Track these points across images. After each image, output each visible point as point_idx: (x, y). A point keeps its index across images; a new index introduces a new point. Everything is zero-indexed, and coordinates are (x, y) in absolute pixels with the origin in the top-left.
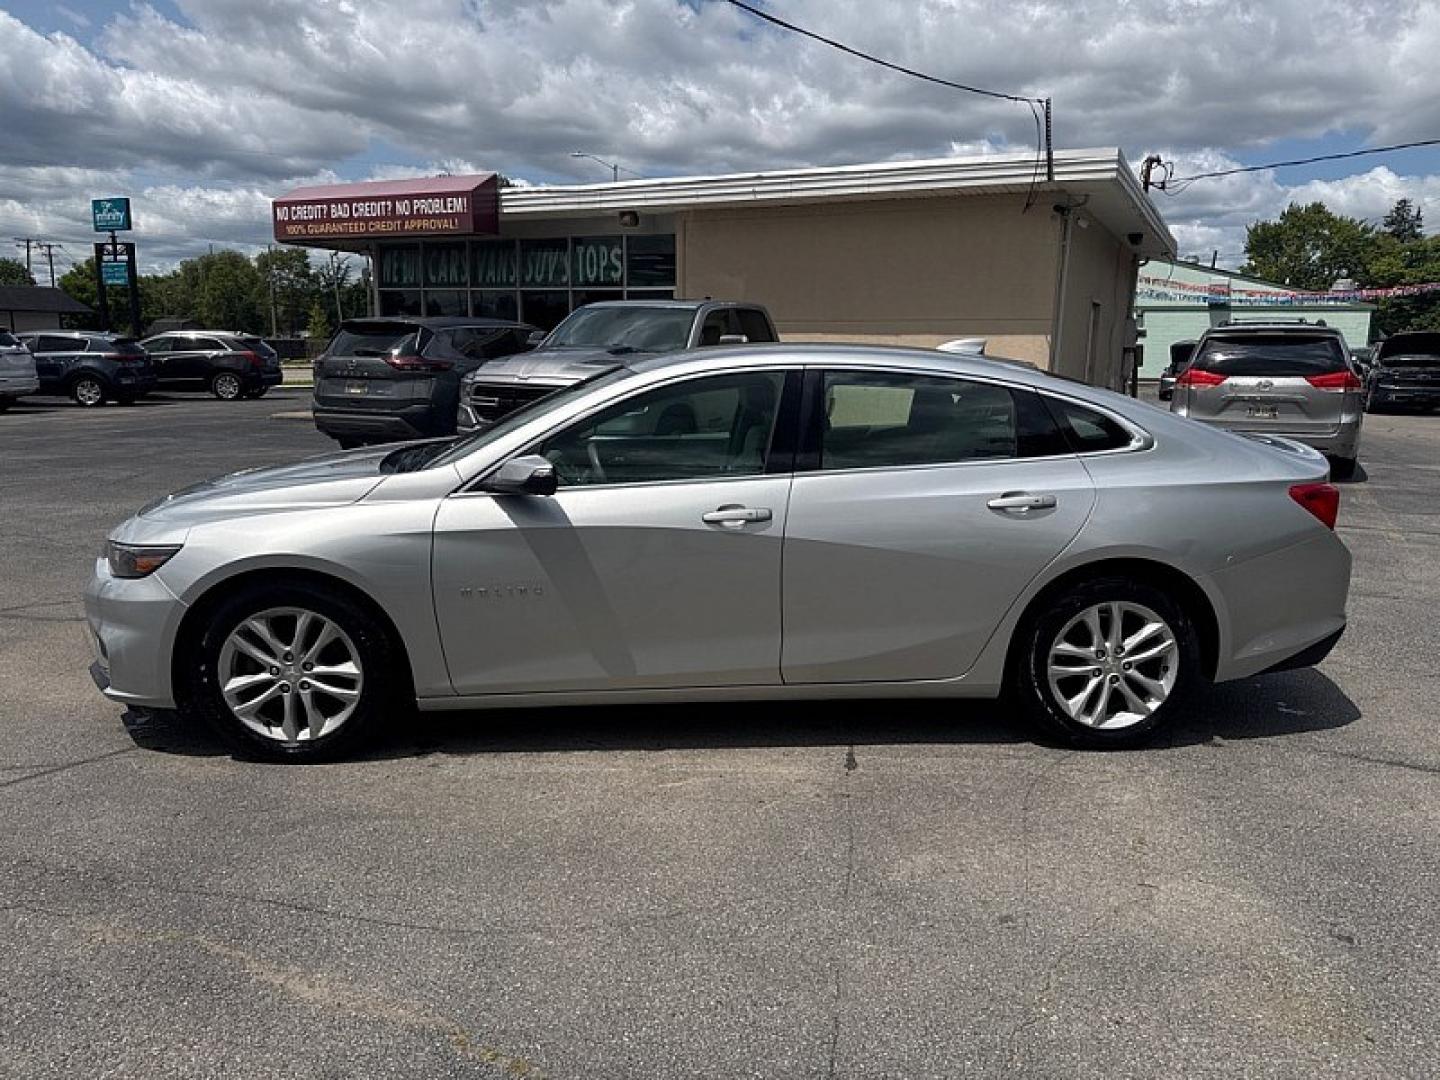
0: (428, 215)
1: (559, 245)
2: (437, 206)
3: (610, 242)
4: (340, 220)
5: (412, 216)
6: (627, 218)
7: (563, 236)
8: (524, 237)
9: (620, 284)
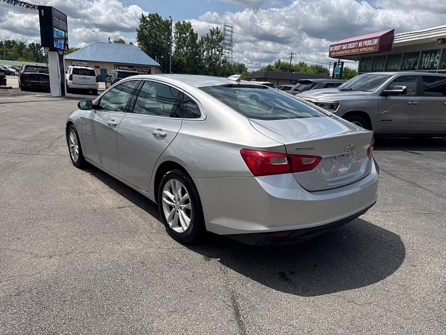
0: (367, 46)
1: (416, 54)
2: (369, 43)
3: (435, 52)
4: (344, 50)
5: (363, 47)
6: (440, 41)
7: (418, 51)
8: (405, 52)
9: (436, 69)
